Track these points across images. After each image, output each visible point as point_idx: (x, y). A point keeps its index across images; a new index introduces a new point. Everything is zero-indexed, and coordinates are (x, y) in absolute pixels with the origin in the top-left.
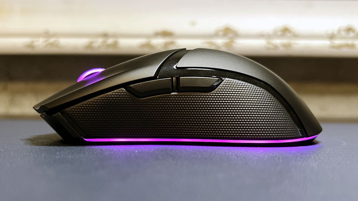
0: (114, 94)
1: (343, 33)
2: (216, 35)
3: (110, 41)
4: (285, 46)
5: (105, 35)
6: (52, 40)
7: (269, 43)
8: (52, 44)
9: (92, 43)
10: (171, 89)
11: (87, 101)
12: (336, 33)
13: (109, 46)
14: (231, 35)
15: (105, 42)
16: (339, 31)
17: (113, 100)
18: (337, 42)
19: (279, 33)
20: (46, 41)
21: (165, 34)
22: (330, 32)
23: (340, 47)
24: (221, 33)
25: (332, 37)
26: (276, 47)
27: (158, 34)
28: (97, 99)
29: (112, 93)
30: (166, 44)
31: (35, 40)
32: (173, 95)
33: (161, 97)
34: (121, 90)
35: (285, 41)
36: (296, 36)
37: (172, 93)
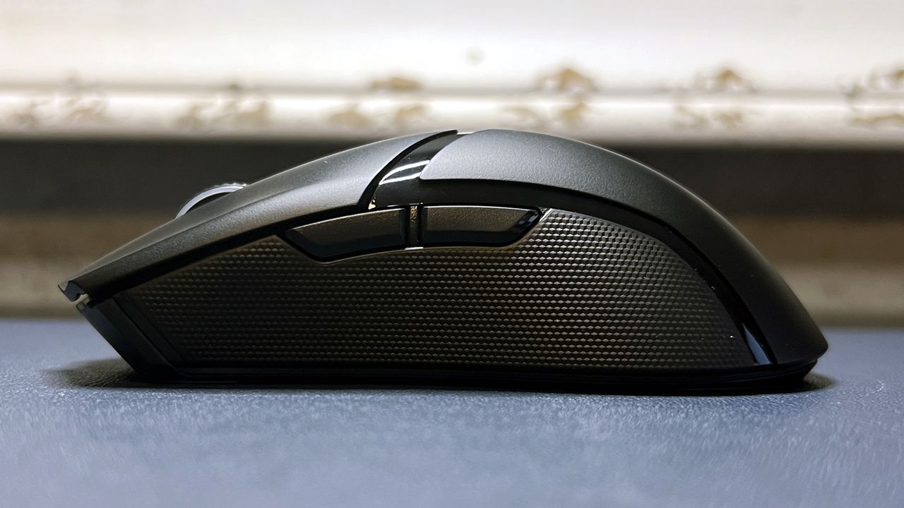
0: (253, 250)
1: (884, 84)
2: (537, 88)
3: (248, 103)
4: (727, 118)
5: (235, 88)
6: (87, 100)
7: (681, 110)
8: (86, 112)
9: (195, 108)
10: (403, 238)
11: (184, 269)
12: (863, 82)
13: (243, 117)
14: (577, 88)
15: (232, 106)
16: (873, 78)
17: (250, 265)
18: (869, 108)
19: (709, 84)
20: (71, 103)
21: (399, 85)
22: (847, 82)
23: (877, 120)
24: (550, 84)
25: (854, 94)
26: (701, 121)
27: (376, 87)
28: (210, 263)
29: (248, 248)
30: (401, 114)
31: (38, 99)
32: (408, 253)
33: (375, 259)
34: (272, 241)
35: (725, 105)
36: (754, 91)
37: (407, 249)
